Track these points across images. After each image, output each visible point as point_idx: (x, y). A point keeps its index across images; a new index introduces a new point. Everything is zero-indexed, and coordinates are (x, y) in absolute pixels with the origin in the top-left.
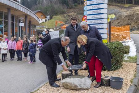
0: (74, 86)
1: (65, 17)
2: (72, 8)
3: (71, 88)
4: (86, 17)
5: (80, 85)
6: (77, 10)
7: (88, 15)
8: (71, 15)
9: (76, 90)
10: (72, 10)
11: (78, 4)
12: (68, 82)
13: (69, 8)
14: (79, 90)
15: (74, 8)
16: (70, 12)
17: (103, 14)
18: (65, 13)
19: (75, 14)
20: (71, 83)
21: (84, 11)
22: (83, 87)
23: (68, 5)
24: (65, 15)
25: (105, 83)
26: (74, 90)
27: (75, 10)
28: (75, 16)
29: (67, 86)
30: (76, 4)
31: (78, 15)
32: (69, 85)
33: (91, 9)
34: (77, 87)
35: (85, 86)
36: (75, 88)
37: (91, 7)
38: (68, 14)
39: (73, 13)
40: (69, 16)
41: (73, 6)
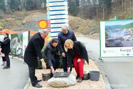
0: (64, 83)
1: (3, 22)
2: (9, 13)
3: (60, 86)
4: (50, 21)
5: (68, 82)
6: (15, 15)
7: (51, 19)
8: (9, 20)
9: (65, 87)
10: (9, 15)
11: (15, 10)
12: (57, 80)
13: (7, 14)
14: (68, 86)
15: (12, 14)
16: (8, 18)
17: (65, 19)
18: (3, 18)
19: (13, 19)
20: (61, 82)
21: (48, 16)
22: (71, 83)
23: (5, 11)
24: (3, 20)
25: (85, 77)
26: (63, 87)
27: (13, 16)
28: (13, 21)
29: (57, 84)
30: (13, 10)
31: (16, 21)
32: (58, 83)
33: (54, 14)
34: (67, 84)
35: (72, 82)
36: (65, 85)
37: (54, 13)
38: (5, 19)
39: (11, 19)
40: (7, 21)
41: (11, 12)
